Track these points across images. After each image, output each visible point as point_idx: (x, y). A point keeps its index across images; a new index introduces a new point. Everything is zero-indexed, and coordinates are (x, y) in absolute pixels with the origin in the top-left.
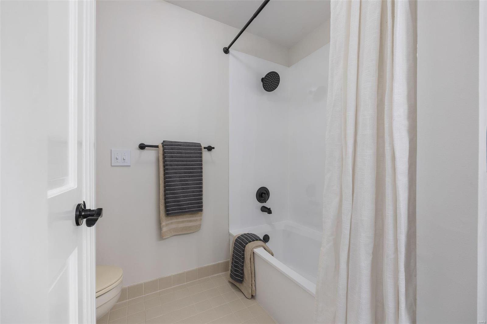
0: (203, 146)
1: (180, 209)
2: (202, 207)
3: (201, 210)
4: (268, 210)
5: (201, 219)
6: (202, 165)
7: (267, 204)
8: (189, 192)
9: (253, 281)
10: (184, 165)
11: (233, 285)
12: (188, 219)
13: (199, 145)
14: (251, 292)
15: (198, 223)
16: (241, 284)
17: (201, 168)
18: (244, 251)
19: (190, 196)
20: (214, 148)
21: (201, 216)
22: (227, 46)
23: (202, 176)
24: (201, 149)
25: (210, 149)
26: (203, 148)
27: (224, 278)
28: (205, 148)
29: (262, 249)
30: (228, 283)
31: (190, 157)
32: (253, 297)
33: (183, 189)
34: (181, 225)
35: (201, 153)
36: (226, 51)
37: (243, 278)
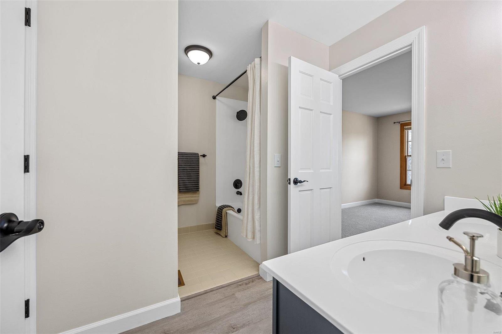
0: (200, 155)
1: (187, 189)
2: (199, 188)
3: (198, 191)
4: (240, 193)
5: (198, 197)
6: (199, 165)
7: (239, 190)
8: (192, 180)
9: (226, 228)
10: (189, 165)
11: (217, 233)
12: (191, 196)
13: (198, 154)
14: (225, 234)
15: (196, 198)
16: (220, 231)
17: (199, 167)
18: (222, 212)
19: (192, 183)
20: (206, 156)
21: (199, 194)
22: (215, 95)
23: (199, 172)
24: (198, 157)
25: (204, 156)
26: (200, 156)
27: (213, 231)
28: (201, 156)
29: (232, 211)
30: (215, 234)
31: (193, 161)
32: (226, 236)
33: (188, 178)
34: (187, 199)
35: (199, 159)
36: (214, 98)
37: (221, 227)
